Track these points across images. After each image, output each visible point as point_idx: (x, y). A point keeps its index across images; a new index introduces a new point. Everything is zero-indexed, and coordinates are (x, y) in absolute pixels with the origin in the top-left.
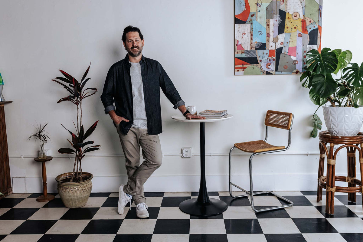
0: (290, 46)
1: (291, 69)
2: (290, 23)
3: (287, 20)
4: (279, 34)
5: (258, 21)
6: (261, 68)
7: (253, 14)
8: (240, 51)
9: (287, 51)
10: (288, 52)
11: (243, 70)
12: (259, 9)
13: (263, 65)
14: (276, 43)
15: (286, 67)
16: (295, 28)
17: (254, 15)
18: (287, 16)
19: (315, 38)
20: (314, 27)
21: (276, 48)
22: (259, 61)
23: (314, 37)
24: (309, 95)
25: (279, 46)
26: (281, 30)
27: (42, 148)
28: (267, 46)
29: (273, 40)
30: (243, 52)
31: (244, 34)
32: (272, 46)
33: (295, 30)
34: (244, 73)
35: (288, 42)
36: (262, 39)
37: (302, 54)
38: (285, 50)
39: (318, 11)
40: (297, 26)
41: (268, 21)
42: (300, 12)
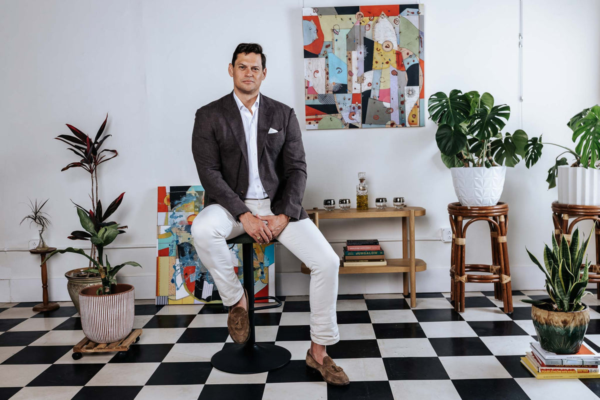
0: (382, 88)
1: (384, 120)
2: (380, 57)
3: (375, 53)
4: (365, 71)
5: (335, 54)
6: (342, 119)
7: (328, 44)
8: (312, 96)
9: (377, 95)
10: (379, 97)
11: (317, 123)
12: (336, 37)
13: (345, 114)
14: (362, 84)
15: (376, 117)
16: (387, 63)
17: (329, 45)
18: (375, 47)
19: (416, 77)
20: (414, 61)
21: (362, 92)
22: (338, 110)
23: (414, 75)
25: (365, 88)
26: (368, 65)
27: (42, 235)
28: (349, 88)
29: (358, 80)
30: (316, 98)
31: (317, 71)
32: (357, 88)
33: (387, 65)
34: (319, 126)
35: (379, 82)
36: (342, 79)
37: (399, 98)
38: (375, 94)
39: (418, 39)
40: (390, 60)
41: (350, 53)
42: (394, 41)
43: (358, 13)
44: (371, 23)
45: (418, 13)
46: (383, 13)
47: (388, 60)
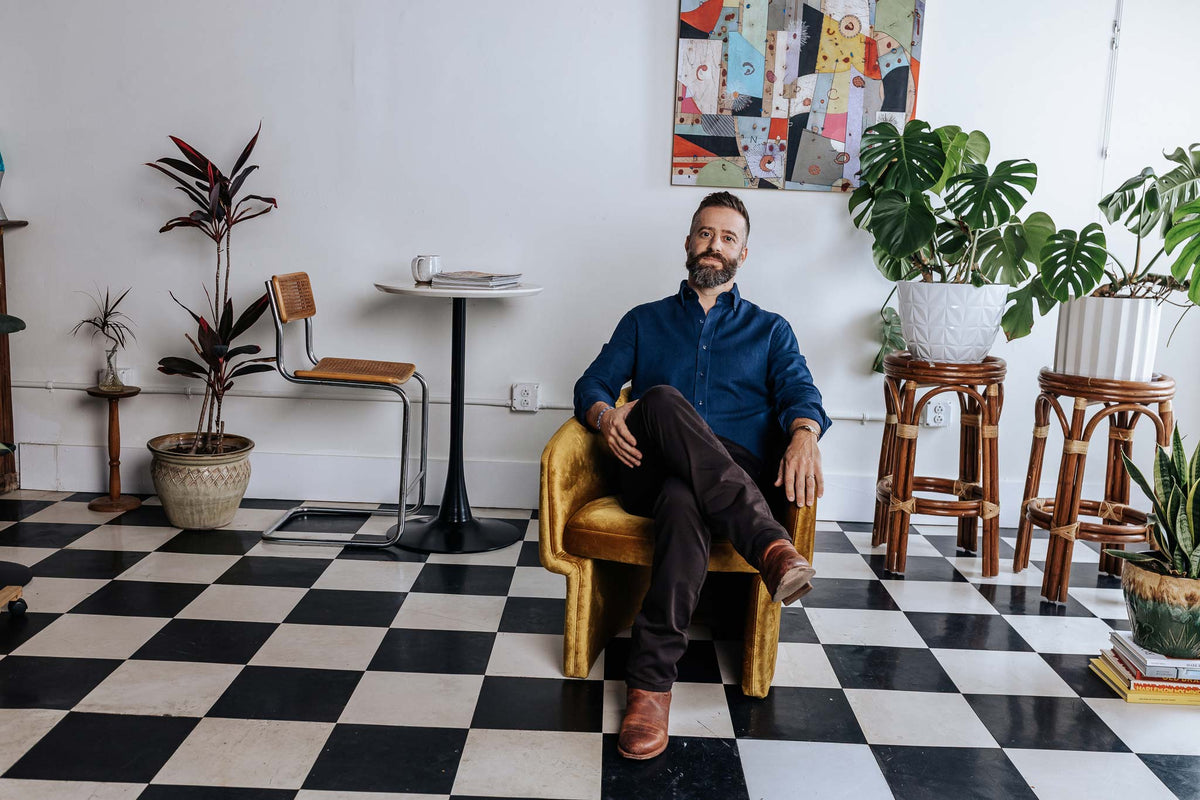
0: (831, 111)
1: (827, 177)
2: (833, 47)
3: (824, 38)
4: (800, 74)
5: (744, 33)
6: (745, 168)
7: (730, 12)
8: (689, 118)
9: (821, 124)
10: (823, 129)
11: (696, 172)
13: (752, 159)
14: (792, 100)
15: (814, 170)
16: (846, 60)
17: (732, 16)
18: (825, 25)
19: (901, 95)
20: (899, 61)
21: (791, 115)
22: (740, 149)
23: (897, 88)
24: (872, 252)
25: (798, 109)
26: (808, 61)
27: (112, 360)
28: (765, 106)
29: (784, 91)
30: (697, 121)
31: (704, 68)
32: (780, 108)
33: (845, 65)
34: (698, 180)
35: (826, 99)
36: (751, 87)
38: (816, 122)
39: (911, 17)
40: (851, 54)
41: (773, 35)
42: (863, 15)
47: (848, 55)
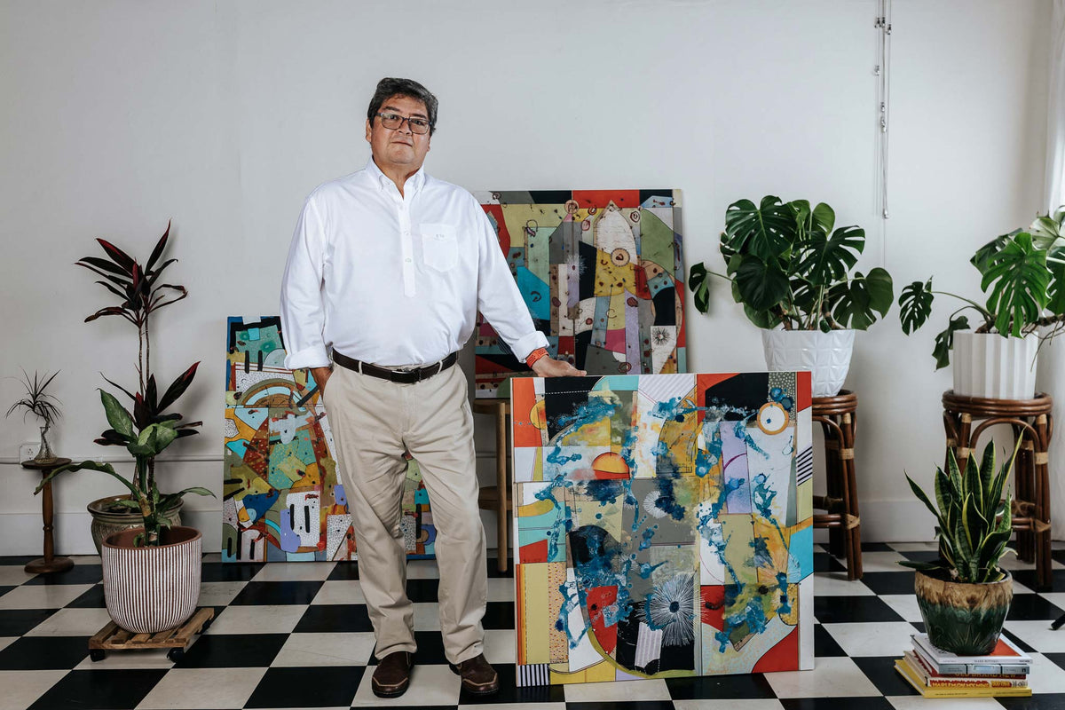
0: (611, 327)
2: (607, 275)
3: (599, 268)
4: (581, 299)
5: (530, 268)
7: (517, 251)
8: (487, 341)
9: (603, 339)
10: (605, 343)
11: (496, 386)
12: (531, 240)
14: (576, 321)
16: (620, 285)
17: (519, 254)
18: (599, 257)
19: (670, 311)
20: (665, 283)
21: (576, 333)
23: (666, 307)
25: (582, 327)
26: (587, 287)
28: (552, 327)
29: (569, 313)
30: (495, 343)
32: (566, 327)
33: (619, 290)
34: (499, 393)
35: (605, 318)
36: (540, 311)
37: (641, 347)
38: (599, 337)
39: (672, 248)
40: (624, 280)
41: (555, 268)
42: (631, 248)
43: (570, 202)
44: (592, 218)
45: (672, 204)
46: (611, 202)
47: (620, 280)
